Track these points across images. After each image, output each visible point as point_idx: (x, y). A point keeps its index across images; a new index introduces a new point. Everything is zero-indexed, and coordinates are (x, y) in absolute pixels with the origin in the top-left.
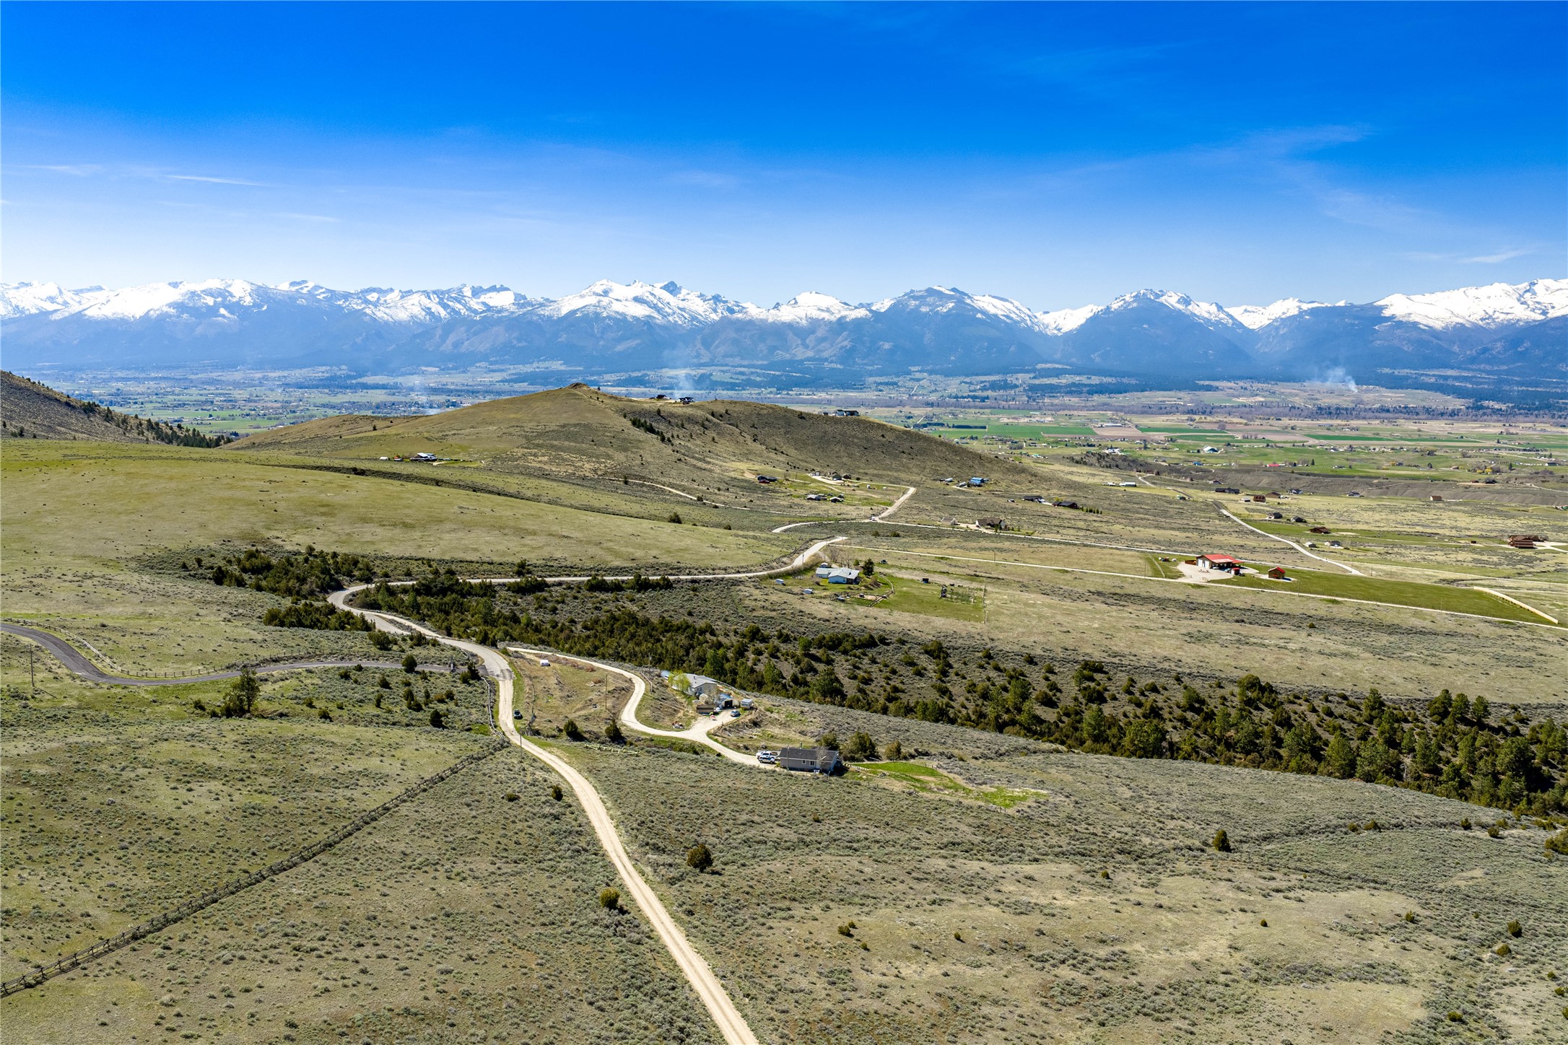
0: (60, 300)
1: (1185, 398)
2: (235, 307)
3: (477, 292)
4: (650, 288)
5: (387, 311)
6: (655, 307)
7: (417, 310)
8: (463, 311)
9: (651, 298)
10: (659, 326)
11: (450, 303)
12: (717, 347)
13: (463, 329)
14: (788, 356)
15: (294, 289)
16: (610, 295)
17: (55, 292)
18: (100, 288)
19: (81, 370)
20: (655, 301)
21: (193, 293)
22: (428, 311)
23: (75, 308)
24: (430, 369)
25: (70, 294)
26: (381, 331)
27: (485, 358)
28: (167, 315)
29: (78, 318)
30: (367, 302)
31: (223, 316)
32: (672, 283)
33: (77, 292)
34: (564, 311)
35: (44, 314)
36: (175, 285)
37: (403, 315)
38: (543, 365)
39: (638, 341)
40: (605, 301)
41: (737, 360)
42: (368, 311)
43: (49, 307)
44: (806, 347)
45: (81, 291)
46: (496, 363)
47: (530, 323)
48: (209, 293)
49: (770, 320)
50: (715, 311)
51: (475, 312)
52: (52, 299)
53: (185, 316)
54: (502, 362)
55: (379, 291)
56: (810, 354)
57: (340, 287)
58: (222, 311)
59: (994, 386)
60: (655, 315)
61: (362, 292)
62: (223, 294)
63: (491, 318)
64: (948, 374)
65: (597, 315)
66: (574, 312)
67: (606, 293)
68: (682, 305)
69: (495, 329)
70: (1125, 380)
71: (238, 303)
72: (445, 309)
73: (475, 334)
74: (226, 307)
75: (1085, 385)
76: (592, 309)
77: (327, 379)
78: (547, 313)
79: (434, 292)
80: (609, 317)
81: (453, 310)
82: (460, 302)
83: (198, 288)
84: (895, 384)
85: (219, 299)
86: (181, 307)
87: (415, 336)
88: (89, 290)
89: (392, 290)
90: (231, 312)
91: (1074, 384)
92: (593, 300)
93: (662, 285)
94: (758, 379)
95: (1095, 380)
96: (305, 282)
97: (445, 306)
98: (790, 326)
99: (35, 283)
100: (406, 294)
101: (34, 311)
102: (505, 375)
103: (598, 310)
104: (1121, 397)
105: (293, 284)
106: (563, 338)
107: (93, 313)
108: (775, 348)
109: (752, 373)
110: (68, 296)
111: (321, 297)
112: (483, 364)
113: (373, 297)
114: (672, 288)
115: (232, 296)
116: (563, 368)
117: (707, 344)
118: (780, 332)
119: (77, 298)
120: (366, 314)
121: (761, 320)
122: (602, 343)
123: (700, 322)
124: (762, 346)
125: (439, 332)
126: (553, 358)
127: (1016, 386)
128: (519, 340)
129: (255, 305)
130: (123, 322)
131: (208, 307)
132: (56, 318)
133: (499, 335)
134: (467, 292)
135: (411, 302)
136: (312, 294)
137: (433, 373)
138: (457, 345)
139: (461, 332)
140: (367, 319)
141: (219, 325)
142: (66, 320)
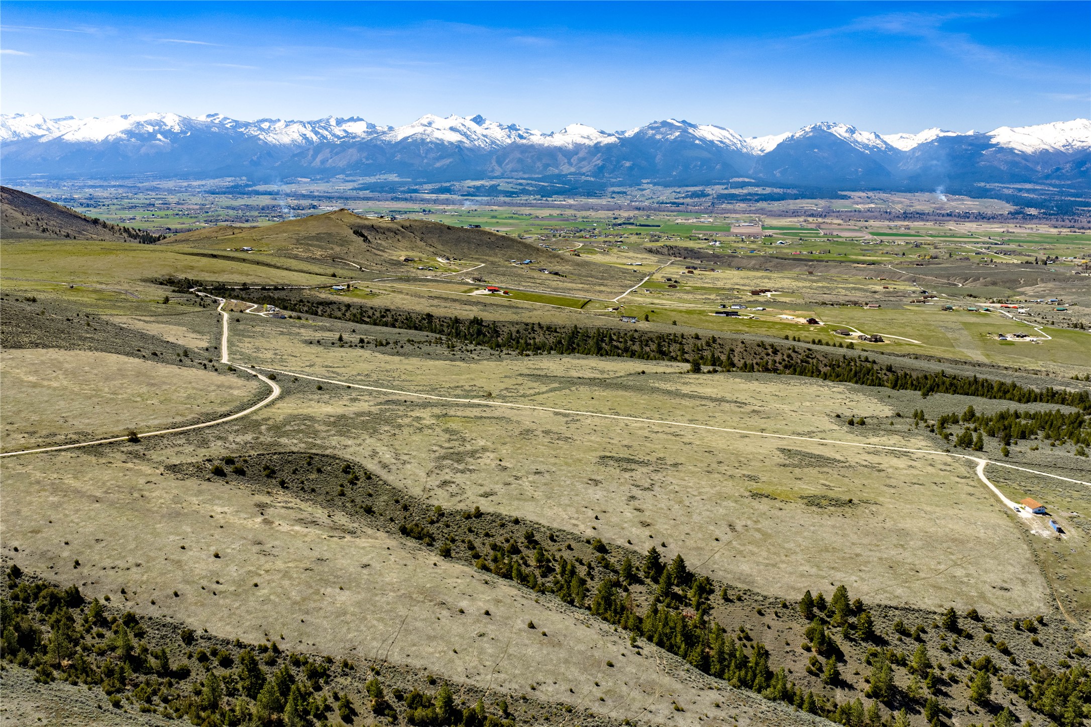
0: (44, 127)
1: (819, 204)
2: (168, 133)
3: (339, 122)
4: (462, 121)
5: (275, 136)
6: (465, 135)
7: (297, 137)
8: (329, 136)
9: (462, 128)
10: (467, 149)
11: (320, 131)
12: (507, 164)
13: (328, 150)
14: (556, 171)
15: (209, 120)
16: (433, 125)
17: (41, 121)
18: (72, 118)
19: (62, 179)
20: (465, 130)
21: (138, 123)
22: (304, 136)
23: (56, 134)
24: (305, 180)
25: (51, 123)
26: (272, 152)
27: (342, 171)
28: (120, 139)
29: (59, 141)
30: (262, 129)
31: (160, 140)
32: (479, 116)
33: (57, 121)
34: (400, 138)
35: (36, 137)
36: (125, 117)
37: (286, 140)
38: (383, 177)
39: (451, 160)
40: (429, 130)
41: (521, 174)
42: (261, 137)
43: (39, 132)
44: (571, 164)
45: (59, 120)
46: (350, 175)
47: (375, 146)
48: (150, 123)
49: (546, 145)
50: (509, 137)
51: (338, 137)
52: (39, 127)
53: (133, 140)
54: (355, 175)
55: (270, 121)
56: (573, 170)
57: (242, 119)
58: (159, 136)
59: (694, 195)
60: (465, 140)
61: (258, 122)
62: (159, 123)
63: (348, 143)
64: (666, 185)
65: (423, 140)
66: (407, 138)
67: (430, 124)
68: (485, 132)
69: (351, 150)
70: (789, 191)
71: (170, 130)
72: (316, 135)
73: (337, 154)
74: (162, 133)
75: (757, 195)
76: (419, 136)
77: (232, 187)
78: (388, 139)
79: (309, 123)
80: (431, 142)
81: (322, 136)
82: (327, 130)
83: (142, 119)
84: (625, 193)
85: (157, 128)
86: (130, 133)
87: (295, 155)
88: (64, 119)
89: (279, 120)
90: (165, 137)
91: (750, 194)
92: (420, 129)
93: (472, 117)
94: (531, 189)
95: (768, 190)
96: (217, 114)
97: (316, 133)
98: (560, 149)
99: (26, 114)
100: (288, 124)
101: (27, 136)
102: (355, 185)
103: (424, 137)
104: (776, 204)
105: (209, 116)
106: (398, 157)
107: (69, 138)
108: (548, 165)
109: (528, 184)
110: (50, 124)
111: (228, 126)
112: (341, 176)
113: (265, 125)
114: (478, 120)
115: (166, 125)
116: (397, 179)
117: (500, 162)
118: (552, 154)
119: (58, 126)
120: (260, 139)
121: (540, 145)
122: (425, 161)
123: (498, 145)
124: (539, 164)
125: (311, 152)
126: (390, 172)
127: (708, 195)
128: (367, 159)
129: (182, 132)
130: (90, 144)
131: (149, 133)
132: (44, 140)
133: (353, 155)
134: (333, 122)
135: (292, 130)
136: (221, 124)
137: (305, 183)
138: (323, 162)
139: (326, 153)
140: (260, 142)
141: (157, 146)
142: (50, 142)
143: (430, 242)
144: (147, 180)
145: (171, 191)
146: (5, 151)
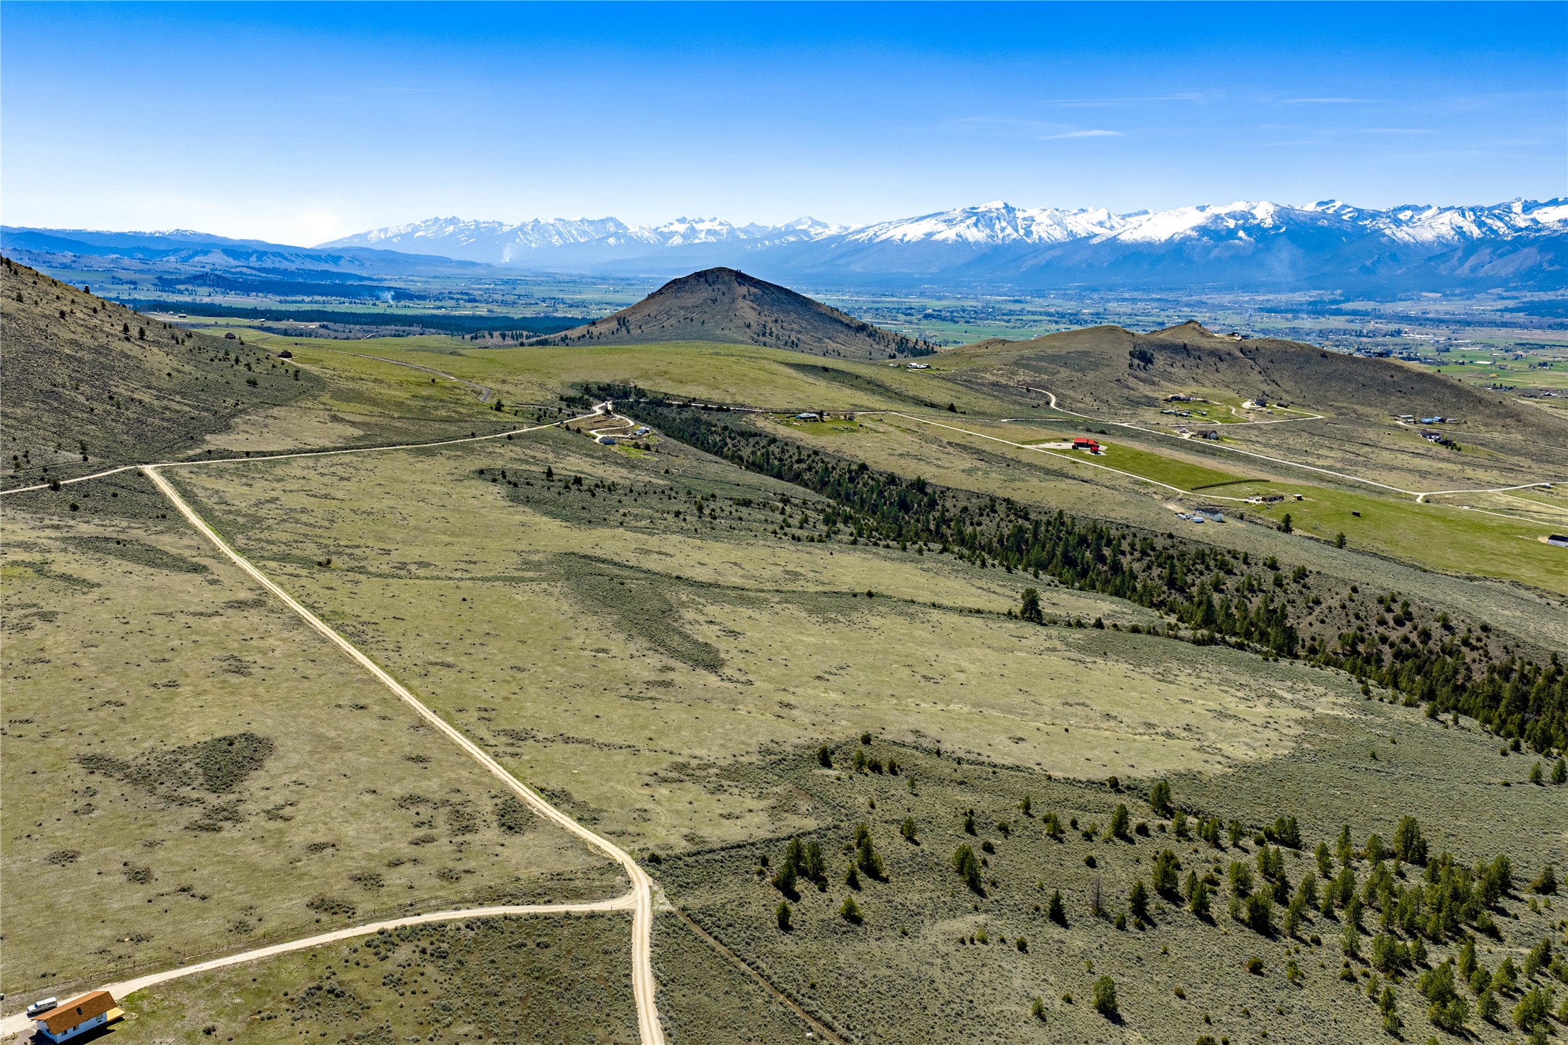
0: (1108, 225)
2: (1256, 231)
3: (1527, 208)
5: (1410, 231)
7: (1445, 231)
8: (1501, 229)
11: (1489, 221)
13: (1488, 251)
15: (1319, 209)
17: (1103, 216)
18: (1146, 212)
21: (1218, 217)
22: (1459, 231)
23: (1113, 233)
24: (1430, 295)
25: (1117, 219)
26: (1397, 252)
27: (1504, 283)
28: (1188, 238)
29: (1113, 243)
30: (1398, 223)
31: (1240, 239)
33: (1124, 217)
35: (1090, 237)
36: (1202, 209)
37: (1427, 235)
42: (1388, 232)
43: (1097, 230)
45: (1129, 215)
46: (1515, 289)
48: (1232, 216)
51: (1517, 230)
52: (1101, 224)
53: (1205, 239)
54: (1524, 288)
55: (1415, 209)
57: (1368, 206)
58: (1241, 234)
61: (1395, 210)
62: (1246, 216)
63: (1529, 238)
69: (1526, 250)
71: (1258, 225)
72: (1479, 227)
73: (1501, 255)
74: (1245, 229)
79: (1472, 209)
81: (1491, 229)
82: (1501, 219)
83: (1222, 211)
85: (1241, 222)
86: (1203, 230)
87: (1434, 258)
88: (1136, 214)
89: (1429, 207)
90: (1249, 235)
96: (1332, 201)
97: (1480, 224)
99: (1090, 209)
100: (1442, 211)
101: (1084, 234)
102: (1511, 304)
105: (1320, 204)
107: (1126, 237)
110: (1115, 221)
111: (1344, 217)
112: (1499, 290)
113: (1403, 216)
115: (1254, 218)
119: (1122, 223)
120: (1384, 235)
125: (1459, 253)
128: (1551, 263)
129: (1276, 227)
130: (1149, 245)
131: (1229, 229)
132: (1095, 241)
133: (1530, 257)
134: (1517, 208)
135: (1441, 221)
136: (1337, 214)
137: (1430, 299)
138: (1474, 269)
139: (1485, 253)
140: (1384, 240)
141: (1234, 247)
142: (1102, 244)
143: (1276, 377)
145: (1213, 308)
146: (1048, 255)
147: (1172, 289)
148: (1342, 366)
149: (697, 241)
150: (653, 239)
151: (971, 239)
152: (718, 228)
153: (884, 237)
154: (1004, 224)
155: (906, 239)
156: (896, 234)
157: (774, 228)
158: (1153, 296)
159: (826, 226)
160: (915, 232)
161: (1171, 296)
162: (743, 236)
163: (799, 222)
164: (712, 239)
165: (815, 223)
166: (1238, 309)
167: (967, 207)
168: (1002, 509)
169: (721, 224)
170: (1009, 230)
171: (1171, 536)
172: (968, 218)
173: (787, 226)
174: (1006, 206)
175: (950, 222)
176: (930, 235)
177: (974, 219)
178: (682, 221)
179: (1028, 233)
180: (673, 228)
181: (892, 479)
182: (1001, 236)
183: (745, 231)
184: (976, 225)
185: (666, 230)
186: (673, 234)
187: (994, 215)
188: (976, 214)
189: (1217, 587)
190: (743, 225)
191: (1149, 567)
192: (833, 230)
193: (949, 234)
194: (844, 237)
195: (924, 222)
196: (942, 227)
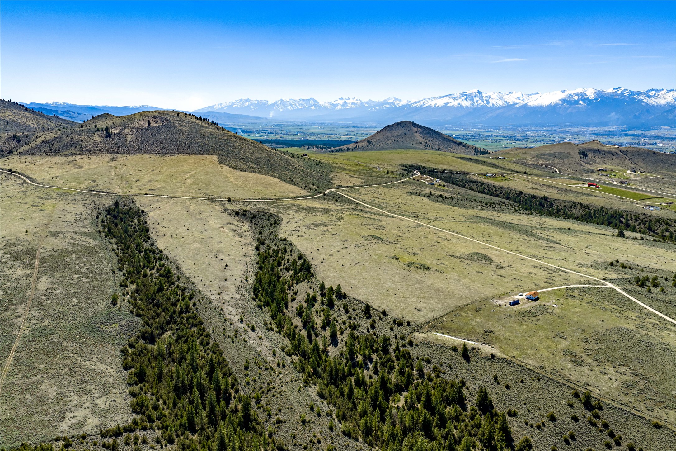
0: (522, 99)
2: (587, 101)
5: (655, 100)
7: (671, 100)
15: (614, 91)
17: (520, 96)
18: (538, 93)
21: (570, 95)
23: (525, 102)
24: (665, 127)
25: (526, 96)
26: (649, 109)
28: (558, 104)
29: (525, 106)
30: (649, 97)
31: (580, 104)
33: (528, 95)
35: (515, 104)
36: (563, 92)
37: (662, 102)
42: (645, 100)
43: (517, 101)
45: (531, 95)
48: (577, 94)
52: (519, 98)
53: (565, 104)
55: (656, 90)
57: (636, 90)
58: (581, 102)
61: (647, 91)
62: (583, 94)
71: (588, 98)
74: (582, 100)
77: (614, 132)
83: (572, 92)
85: (580, 97)
86: (564, 101)
87: (666, 112)
88: (534, 94)
89: (663, 90)
90: (584, 102)
96: (620, 88)
99: (514, 92)
100: (668, 91)
101: (512, 103)
105: (614, 89)
107: (531, 104)
110: (525, 97)
111: (625, 94)
113: (651, 94)
115: (586, 95)
119: (528, 98)
120: (644, 102)
129: (596, 99)
130: (541, 107)
131: (575, 101)
132: (517, 106)
135: (668, 95)
136: (622, 93)
137: (665, 129)
140: (643, 104)
141: (578, 108)
142: (521, 107)
144: (565, 127)
145: (572, 134)
146: (498, 112)
147: (552, 126)
148: (662, 157)
149: (347, 107)
150: (330, 107)
151: (464, 105)
152: (356, 102)
153: (427, 105)
154: (478, 99)
155: (436, 106)
156: (433, 103)
157: (379, 102)
158: (545, 129)
159: (400, 100)
160: (440, 103)
161: (553, 129)
162: (366, 105)
163: (389, 99)
164: (353, 106)
165: (396, 99)
166: (583, 134)
167: (462, 92)
168: (578, 206)
169: (357, 100)
170: (480, 101)
171: (644, 214)
172: (463, 96)
173: (384, 101)
174: (479, 91)
175: (455, 98)
176: (447, 104)
177: (465, 97)
178: (341, 99)
179: (488, 102)
180: (337, 102)
181: (534, 197)
182: (476, 104)
183: (367, 103)
184: (466, 99)
185: (335, 103)
186: (337, 105)
187: (474, 95)
188: (466, 95)
189: (667, 230)
190: (366, 101)
191: (639, 224)
192: (404, 102)
193: (455, 103)
194: (410, 105)
195: (444, 98)
196: (451, 100)
